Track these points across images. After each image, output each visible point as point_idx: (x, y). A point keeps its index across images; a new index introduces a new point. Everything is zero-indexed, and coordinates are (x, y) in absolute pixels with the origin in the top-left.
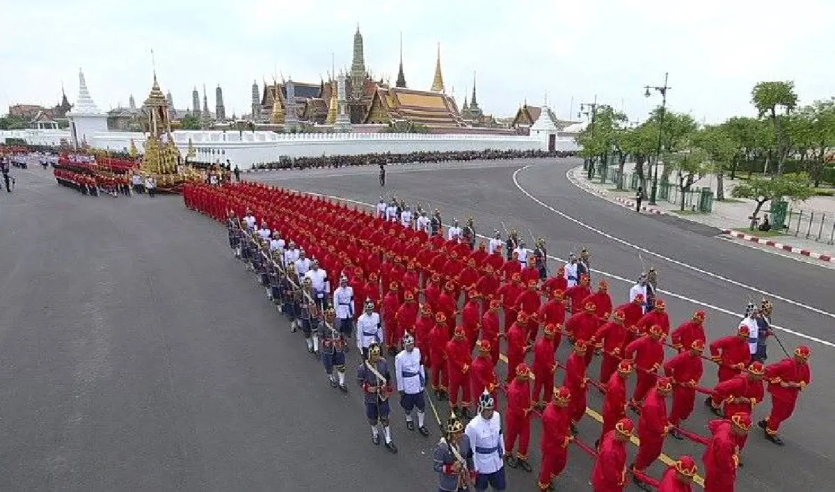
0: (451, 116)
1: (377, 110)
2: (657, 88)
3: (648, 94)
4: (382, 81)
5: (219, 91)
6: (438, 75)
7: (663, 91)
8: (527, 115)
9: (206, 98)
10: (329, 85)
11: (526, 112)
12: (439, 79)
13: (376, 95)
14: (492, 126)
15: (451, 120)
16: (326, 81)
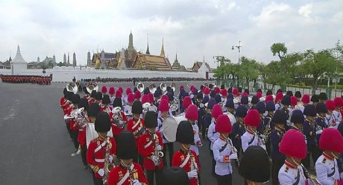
0: (167, 65)
1: (137, 63)
2: (236, 47)
3: (233, 48)
4: (140, 52)
5: (74, 54)
6: (163, 50)
7: (239, 47)
8: (197, 66)
9: (69, 57)
10: (119, 53)
11: (197, 64)
12: (163, 52)
13: (137, 56)
14: (184, 69)
15: (167, 67)
16: (118, 52)
